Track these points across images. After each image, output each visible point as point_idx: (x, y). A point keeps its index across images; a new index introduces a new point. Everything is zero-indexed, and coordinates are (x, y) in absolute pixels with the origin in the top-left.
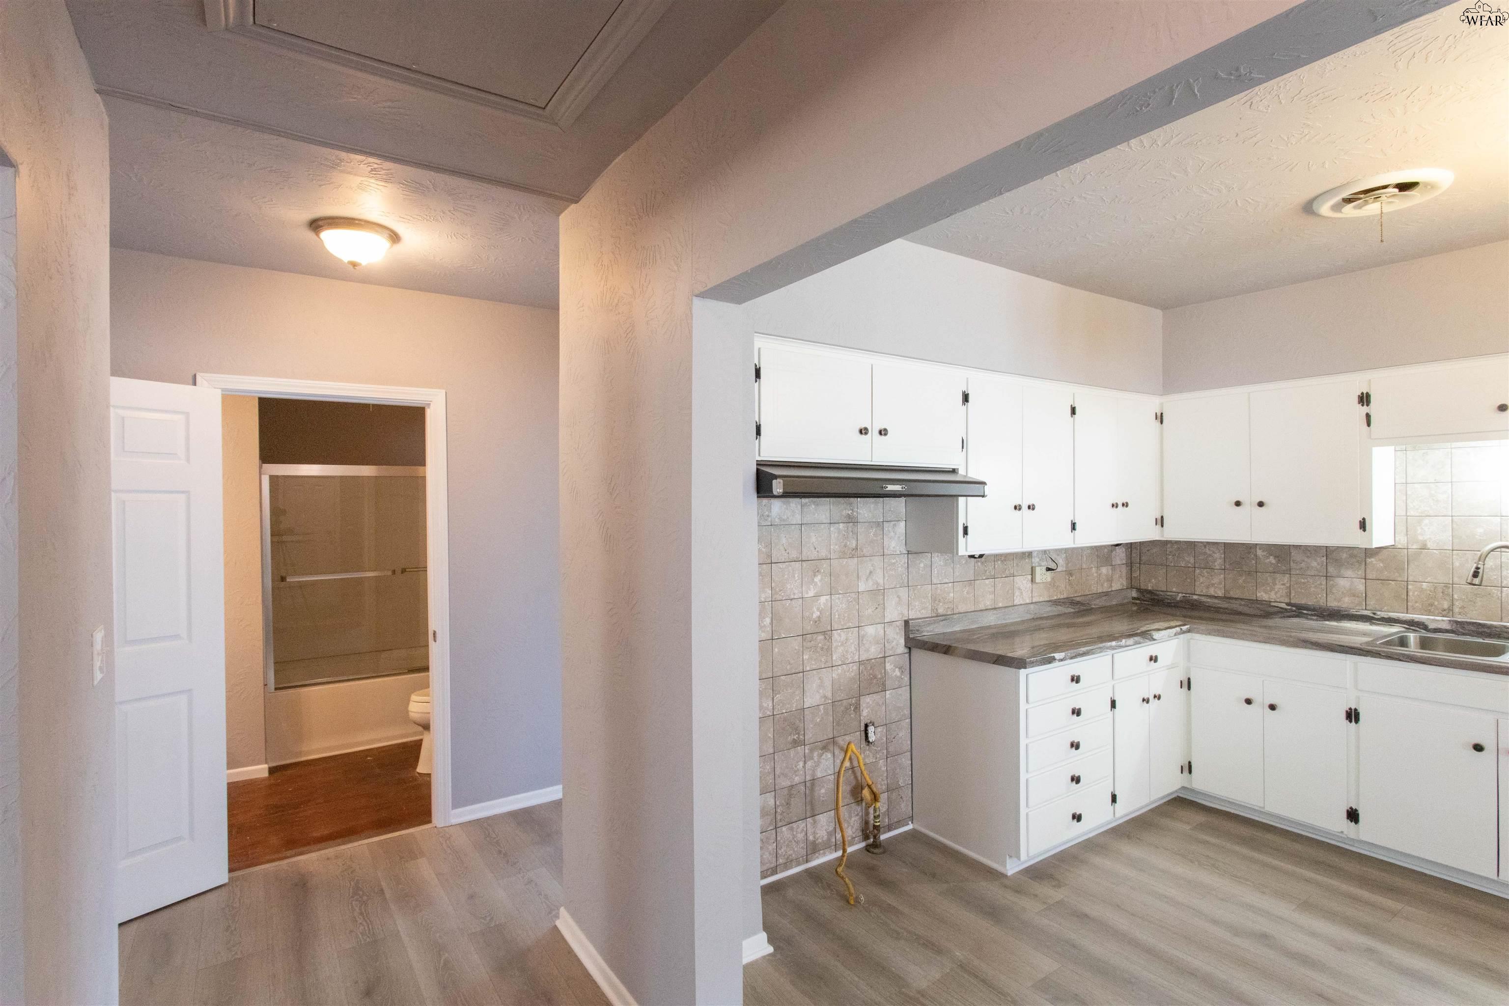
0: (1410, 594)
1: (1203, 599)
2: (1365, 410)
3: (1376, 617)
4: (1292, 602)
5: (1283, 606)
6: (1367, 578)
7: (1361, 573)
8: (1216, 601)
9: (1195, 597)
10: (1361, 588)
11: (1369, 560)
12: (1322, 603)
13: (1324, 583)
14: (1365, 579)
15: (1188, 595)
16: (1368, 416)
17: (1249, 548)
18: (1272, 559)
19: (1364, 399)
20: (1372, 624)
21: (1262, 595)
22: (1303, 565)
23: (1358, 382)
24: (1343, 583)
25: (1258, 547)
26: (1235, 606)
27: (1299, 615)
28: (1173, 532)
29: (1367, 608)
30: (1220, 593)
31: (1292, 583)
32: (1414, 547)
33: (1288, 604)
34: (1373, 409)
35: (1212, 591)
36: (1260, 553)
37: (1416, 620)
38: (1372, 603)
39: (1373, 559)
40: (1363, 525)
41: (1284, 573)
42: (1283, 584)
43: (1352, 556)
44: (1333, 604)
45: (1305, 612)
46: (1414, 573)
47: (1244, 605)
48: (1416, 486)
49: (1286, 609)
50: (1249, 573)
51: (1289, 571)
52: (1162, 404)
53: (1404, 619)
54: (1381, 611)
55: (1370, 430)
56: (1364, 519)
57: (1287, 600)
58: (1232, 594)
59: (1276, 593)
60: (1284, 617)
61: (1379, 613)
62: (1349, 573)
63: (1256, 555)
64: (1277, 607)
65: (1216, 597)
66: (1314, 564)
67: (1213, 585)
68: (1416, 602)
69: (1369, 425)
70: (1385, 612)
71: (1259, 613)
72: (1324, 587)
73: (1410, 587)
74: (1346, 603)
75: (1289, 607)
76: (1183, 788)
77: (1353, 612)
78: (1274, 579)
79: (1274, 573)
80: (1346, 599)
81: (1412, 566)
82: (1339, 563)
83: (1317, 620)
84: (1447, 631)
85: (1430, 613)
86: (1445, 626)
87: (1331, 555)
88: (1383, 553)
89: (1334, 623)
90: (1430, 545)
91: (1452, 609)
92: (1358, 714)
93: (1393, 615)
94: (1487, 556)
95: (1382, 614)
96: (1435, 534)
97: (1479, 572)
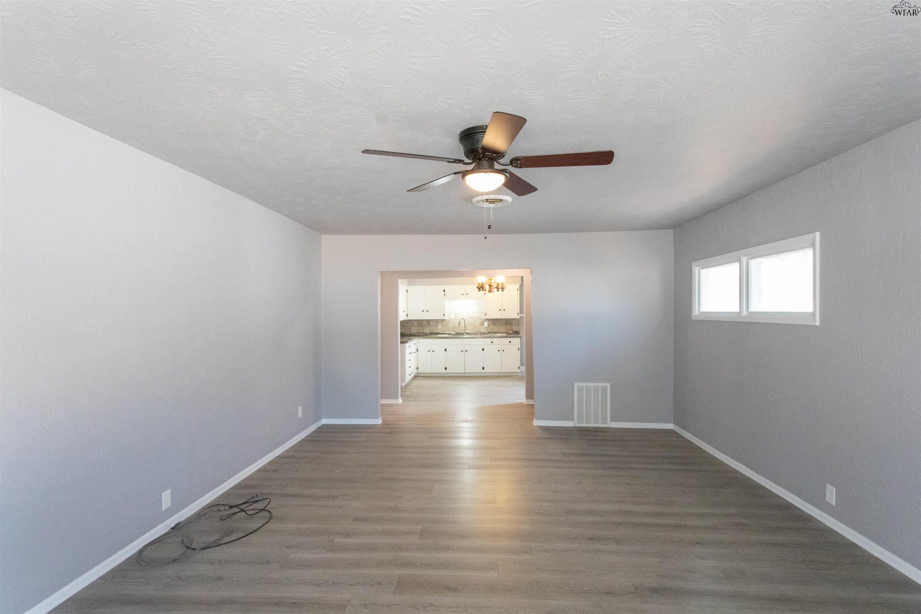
5: (429, 333)
7: (442, 325)
9: (411, 333)
10: (442, 328)
11: (443, 322)
12: (435, 332)
13: (436, 327)
16: (445, 294)
18: (426, 323)
19: (444, 291)
20: (444, 335)
21: (425, 331)
22: (432, 324)
23: (443, 287)
24: (439, 327)
25: (424, 320)
26: (420, 334)
27: (432, 334)
28: (410, 318)
30: (416, 332)
31: (430, 328)
35: (415, 331)
36: (424, 322)
37: (450, 333)
38: (443, 331)
41: (429, 326)
42: (428, 328)
43: (441, 321)
46: (450, 324)
50: (422, 327)
52: (407, 288)
56: (444, 314)
57: (429, 332)
59: (428, 330)
60: (430, 335)
62: (440, 325)
65: (416, 333)
66: (434, 324)
69: (445, 296)
73: (449, 327)
74: (439, 331)
76: (416, 373)
77: (441, 333)
79: (427, 326)
83: (435, 335)
84: (454, 335)
85: (452, 331)
86: (454, 334)
87: (437, 321)
88: (445, 321)
89: (438, 335)
90: (452, 319)
91: (455, 331)
92: (446, 350)
93: (447, 333)
94: (460, 320)
95: (445, 333)
96: (452, 316)
97: (459, 323)
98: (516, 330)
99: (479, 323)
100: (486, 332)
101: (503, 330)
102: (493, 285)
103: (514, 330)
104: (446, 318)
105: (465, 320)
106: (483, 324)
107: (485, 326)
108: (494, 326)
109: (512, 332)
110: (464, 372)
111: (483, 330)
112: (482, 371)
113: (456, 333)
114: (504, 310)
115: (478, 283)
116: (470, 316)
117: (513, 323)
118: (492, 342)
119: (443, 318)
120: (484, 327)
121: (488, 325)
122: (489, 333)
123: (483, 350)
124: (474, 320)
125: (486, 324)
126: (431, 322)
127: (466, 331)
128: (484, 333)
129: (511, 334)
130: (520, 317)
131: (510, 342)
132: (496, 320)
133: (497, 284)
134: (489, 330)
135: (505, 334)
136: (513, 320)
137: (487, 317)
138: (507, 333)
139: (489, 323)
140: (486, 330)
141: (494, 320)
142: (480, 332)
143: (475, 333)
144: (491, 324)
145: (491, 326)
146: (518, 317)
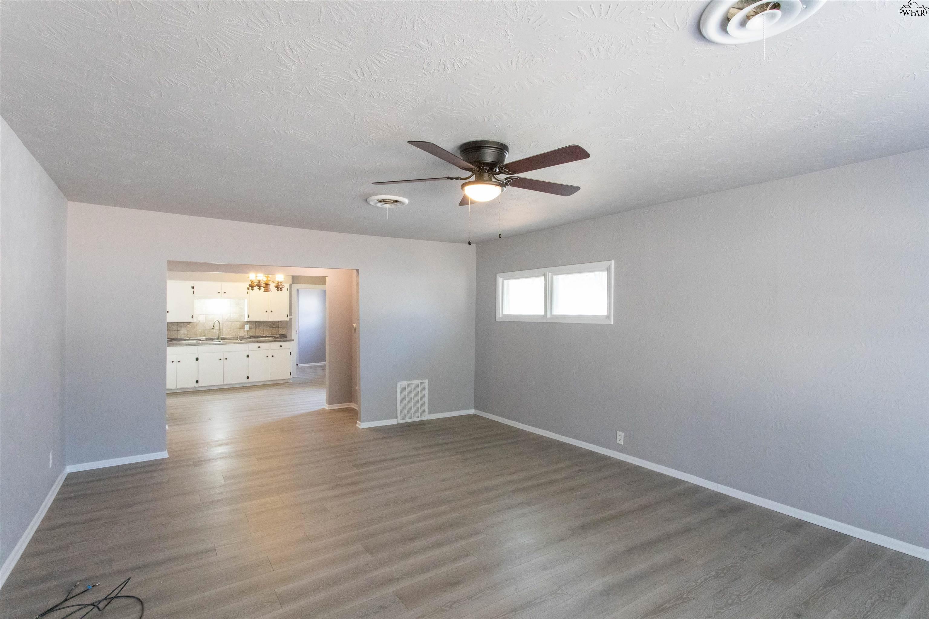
0: (197, 333)
2: (193, 290)
6: (188, 330)
7: (186, 329)
10: (186, 332)
11: (188, 326)
14: (187, 330)
16: (194, 292)
19: (193, 287)
23: (191, 283)
34: (195, 290)
38: (188, 336)
40: (192, 317)
44: (179, 337)
55: (194, 295)
56: (193, 315)
62: (183, 329)
69: (194, 293)
73: (197, 331)
74: (183, 337)
77: (185, 339)
80: (183, 336)
81: (197, 326)
82: (181, 327)
84: (205, 340)
85: (201, 337)
86: (205, 339)
88: (191, 324)
90: (201, 321)
91: (205, 336)
92: (198, 359)
93: (193, 338)
94: (214, 323)
95: (191, 338)
96: (201, 319)
97: (214, 327)
98: (283, 333)
99: (238, 326)
100: (247, 336)
101: (267, 334)
102: (270, 283)
103: (281, 333)
104: (194, 320)
105: (220, 323)
106: (243, 327)
107: (245, 329)
108: (257, 329)
109: (278, 336)
110: (222, 384)
111: (242, 334)
112: (247, 381)
113: (207, 338)
114: (272, 311)
115: (251, 281)
116: (226, 318)
117: (280, 325)
118: (259, 347)
119: (189, 320)
121: (250, 328)
122: (250, 337)
123: (248, 356)
124: (232, 323)
125: (247, 327)
127: (222, 336)
128: (244, 338)
129: (277, 337)
130: (290, 319)
131: (281, 346)
132: (260, 322)
133: (277, 283)
134: (250, 334)
135: (270, 338)
136: (280, 322)
137: (251, 319)
138: (273, 337)
139: (251, 326)
140: (247, 334)
141: (256, 322)
142: (239, 336)
143: (233, 337)
144: (253, 327)
145: (253, 330)
146: (288, 319)
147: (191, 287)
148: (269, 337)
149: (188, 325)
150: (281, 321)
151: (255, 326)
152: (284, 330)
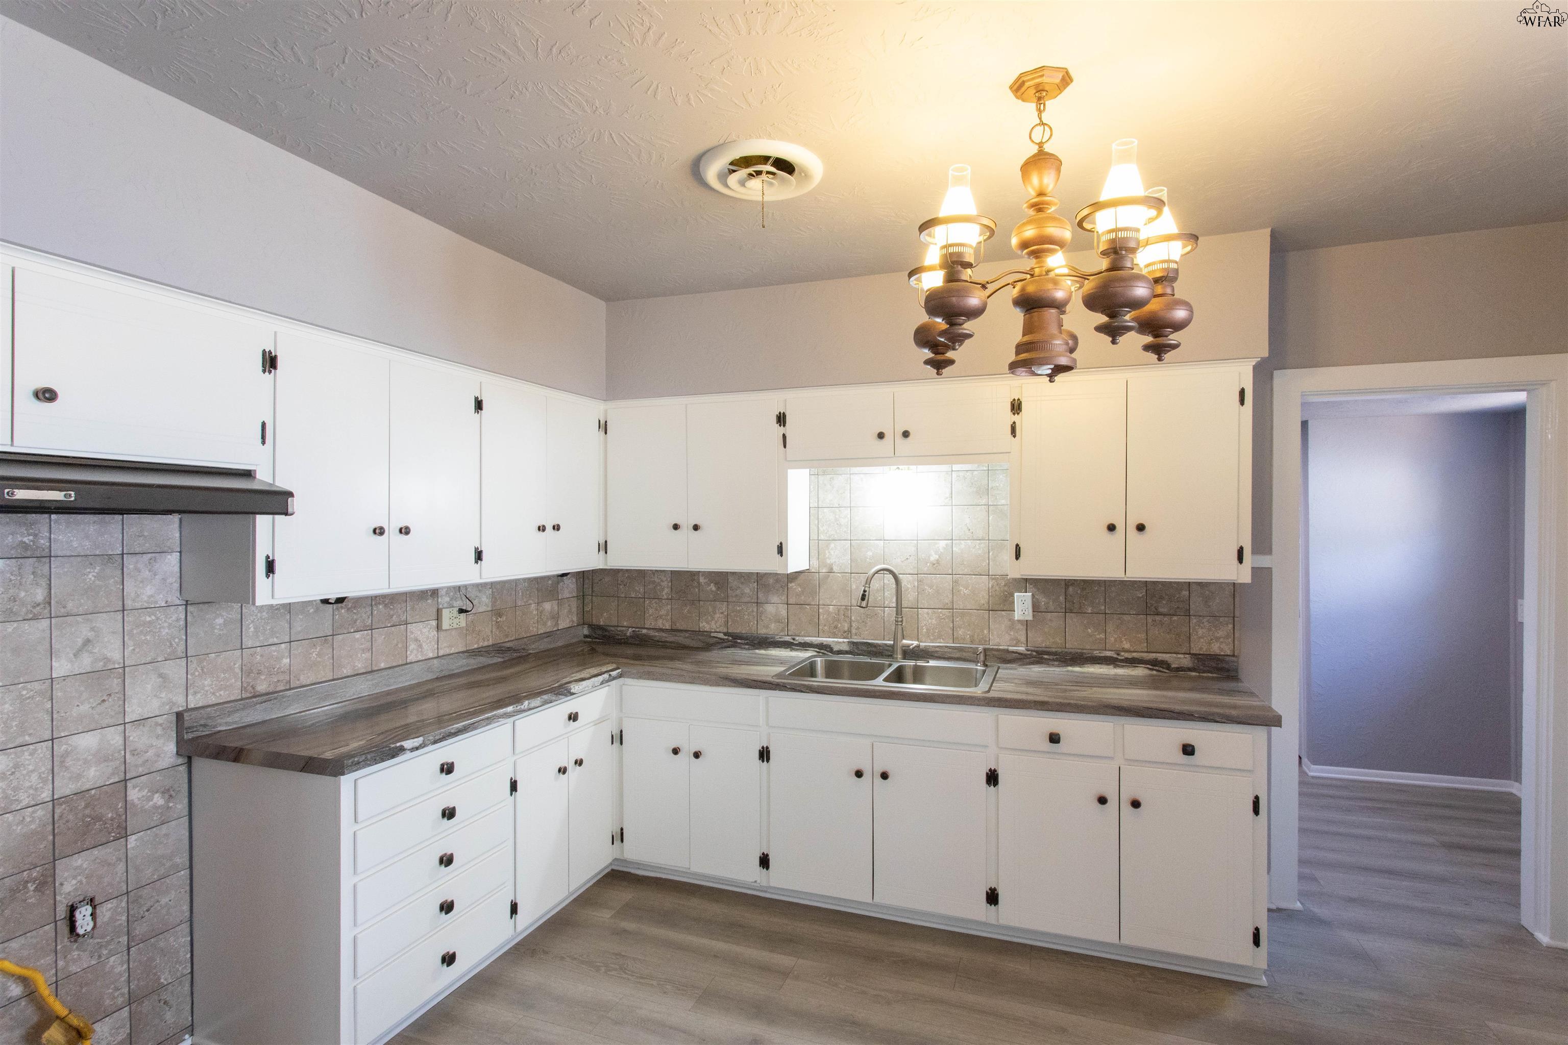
0: (821, 617)
1: (652, 633)
2: (781, 430)
3: (795, 642)
4: (729, 631)
5: (721, 636)
6: (789, 603)
7: (784, 598)
8: (664, 635)
9: (644, 631)
10: (784, 613)
11: (790, 585)
12: (753, 630)
13: (755, 610)
14: (787, 604)
15: (637, 630)
16: (784, 436)
17: (692, 576)
18: (713, 587)
19: (781, 419)
20: (792, 650)
21: (704, 626)
22: (738, 592)
23: (774, 401)
24: (770, 609)
25: (700, 574)
26: (681, 639)
27: (734, 645)
28: (618, 560)
29: (790, 634)
30: (667, 626)
31: (729, 612)
32: (824, 571)
33: (725, 634)
34: (790, 428)
35: (660, 624)
36: (702, 580)
37: (825, 643)
38: (792, 627)
39: (793, 584)
40: (780, 550)
41: (722, 601)
42: (722, 613)
43: (777, 581)
44: (762, 631)
45: (739, 641)
46: (824, 597)
47: (687, 638)
48: (826, 510)
49: (723, 639)
50: (692, 603)
51: (726, 599)
52: (606, 411)
53: (816, 643)
54: (799, 636)
55: (786, 452)
56: (781, 543)
57: (725, 630)
58: (679, 626)
59: (716, 622)
60: (722, 648)
61: (797, 638)
62: (775, 599)
63: (699, 583)
64: (717, 638)
65: (663, 630)
66: (747, 590)
67: (661, 617)
68: (825, 626)
69: (785, 447)
70: (802, 636)
71: (700, 645)
72: (755, 614)
73: (821, 610)
74: (771, 629)
75: (726, 637)
76: (616, 860)
77: (778, 638)
78: (714, 608)
79: (715, 601)
80: (773, 626)
81: (822, 590)
82: (767, 588)
83: (749, 649)
84: (847, 652)
85: (835, 636)
86: (845, 647)
87: (761, 581)
89: (762, 652)
90: (835, 569)
91: (849, 631)
92: (768, 752)
93: (808, 639)
95: (800, 639)
96: (837, 557)
98: (1215, 648)
99: (983, 598)
100: (1022, 649)
101: (1127, 646)
103: (1200, 645)
104: (793, 564)
105: (902, 578)
106: (1004, 603)
107: (1017, 615)
108: (1072, 619)
109: (1186, 661)
111: (1001, 637)
112: (980, 911)
113: (853, 643)
114: (1138, 528)
116: (934, 558)
117: (1196, 604)
118: (1056, 736)
120: (1011, 620)
121: (1036, 608)
122: (1038, 655)
123: (992, 778)
124: (956, 582)
125: (1022, 604)
126: (733, 582)
127: (905, 642)
128: (1009, 657)
129: (1178, 669)
131: (1184, 745)
134: (1040, 640)
136: (1193, 587)
137: (1028, 568)
138: (1154, 664)
139: (1043, 600)
140: (1023, 639)
141: (1068, 583)
142: (981, 648)
143: (960, 649)
144: (1052, 607)
145: (1054, 620)
146: (1243, 575)
147: (775, 419)
148: (1133, 662)
149: (791, 582)
150: (1202, 585)
151: (1062, 598)
152: (1220, 633)
